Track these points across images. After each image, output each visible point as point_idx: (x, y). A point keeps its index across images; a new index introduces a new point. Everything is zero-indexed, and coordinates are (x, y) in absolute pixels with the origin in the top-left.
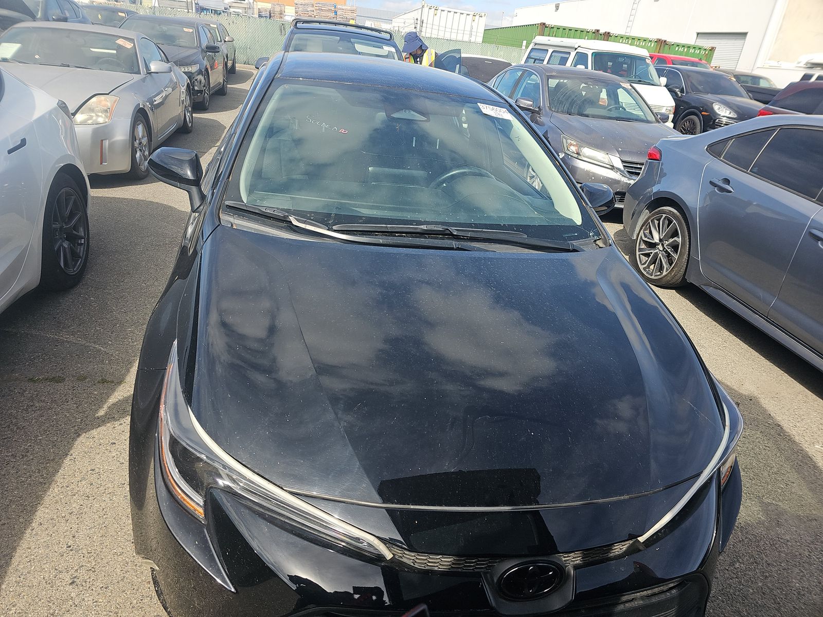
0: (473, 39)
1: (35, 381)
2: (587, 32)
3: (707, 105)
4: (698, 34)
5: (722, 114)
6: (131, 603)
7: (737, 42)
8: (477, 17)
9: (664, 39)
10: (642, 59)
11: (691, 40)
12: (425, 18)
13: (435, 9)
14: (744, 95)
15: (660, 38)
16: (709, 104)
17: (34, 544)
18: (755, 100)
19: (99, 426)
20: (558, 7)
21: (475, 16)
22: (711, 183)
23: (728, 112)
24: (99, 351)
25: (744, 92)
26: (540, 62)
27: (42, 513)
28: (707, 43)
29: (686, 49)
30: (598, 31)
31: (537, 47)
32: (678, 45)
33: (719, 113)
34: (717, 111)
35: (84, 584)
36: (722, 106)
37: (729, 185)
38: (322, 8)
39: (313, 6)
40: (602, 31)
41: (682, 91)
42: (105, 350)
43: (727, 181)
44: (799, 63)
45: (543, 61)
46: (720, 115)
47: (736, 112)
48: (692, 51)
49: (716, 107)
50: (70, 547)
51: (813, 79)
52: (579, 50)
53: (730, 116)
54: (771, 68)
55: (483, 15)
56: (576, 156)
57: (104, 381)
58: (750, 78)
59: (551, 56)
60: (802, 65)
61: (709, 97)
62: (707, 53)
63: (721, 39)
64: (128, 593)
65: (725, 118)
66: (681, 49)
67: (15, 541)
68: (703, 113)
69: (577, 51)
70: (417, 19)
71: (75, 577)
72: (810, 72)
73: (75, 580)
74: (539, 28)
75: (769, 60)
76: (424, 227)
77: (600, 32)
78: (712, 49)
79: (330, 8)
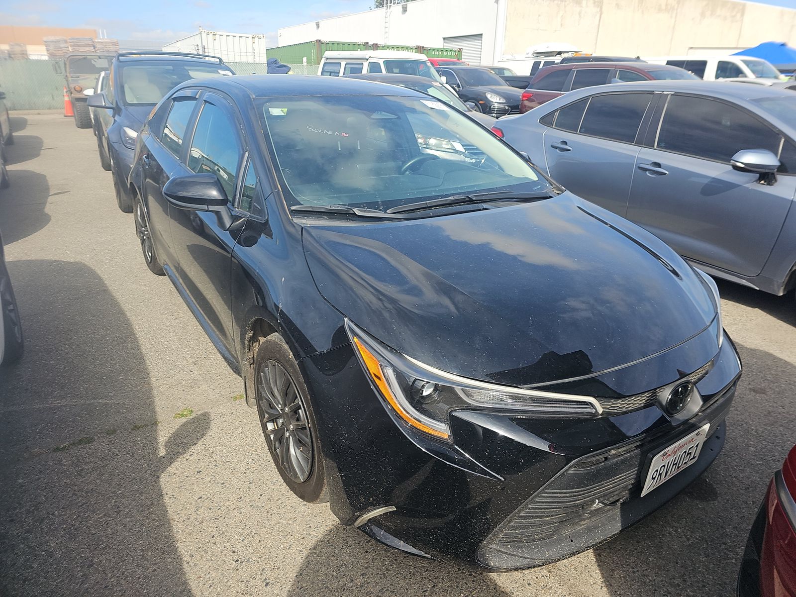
0: (257, 61)
1: (62, 450)
2: (359, 45)
3: (480, 95)
4: (444, 39)
5: (494, 101)
6: (332, 576)
7: (477, 43)
8: (256, 39)
9: (421, 45)
10: (424, 63)
11: (440, 44)
12: (205, 43)
13: (213, 35)
14: (502, 84)
15: (419, 45)
16: (482, 94)
17: (201, 572)
18: (513, 87)
19: (171, 463)
20: (319, 25)
21: (254, 38)
22: (552, 146)
23: (498, 98)
24: (106, 404)
25: (502, 81)
26: (336, 74)
27: (184, 548)
28: (455, 46)
29: (440, 53)
30: (367, 43)
31: (328, 61)
32: (434, 50)
33: (492, 100)
34: (490, 99)
35: (278, 580)
36: (493, 94)
37: (567, 145)
38: (78, 44)
39: (66, 42)
40: (371, 43)
41: (459, 87)
42: (112, 401)
43: (565, 143)
44: (528, 54)
45: (339, 73)
46: (493, 102)
47: (504, 98)
48: (445, 53)
49: (489, 96)
50: (238, 560)
51: (541, 66)
52: (371, 60)
53: (500, 101)
54: (508, 60)
55: (262, 37)
56: (425, 146)
57: (136, 428)
58: (497, 70)
59: (345, 68)
60: (530, 55)
61: (480, 89)
62: (457, 54)
63: (463, 41)
64: (323, 570)
65: (496, 104)
66: (437, 53)
67: (179, 578)
68: (480, 102)
69: (368, 61)
70: (198, 46)
71: (265, 579)
72: (537, 60)
73: (267, 581)
74: (316, 45)
75: (503, 55)
76: (451, 198)
77: (369, 44)
78: (460, 50)
79: (86, 42)
